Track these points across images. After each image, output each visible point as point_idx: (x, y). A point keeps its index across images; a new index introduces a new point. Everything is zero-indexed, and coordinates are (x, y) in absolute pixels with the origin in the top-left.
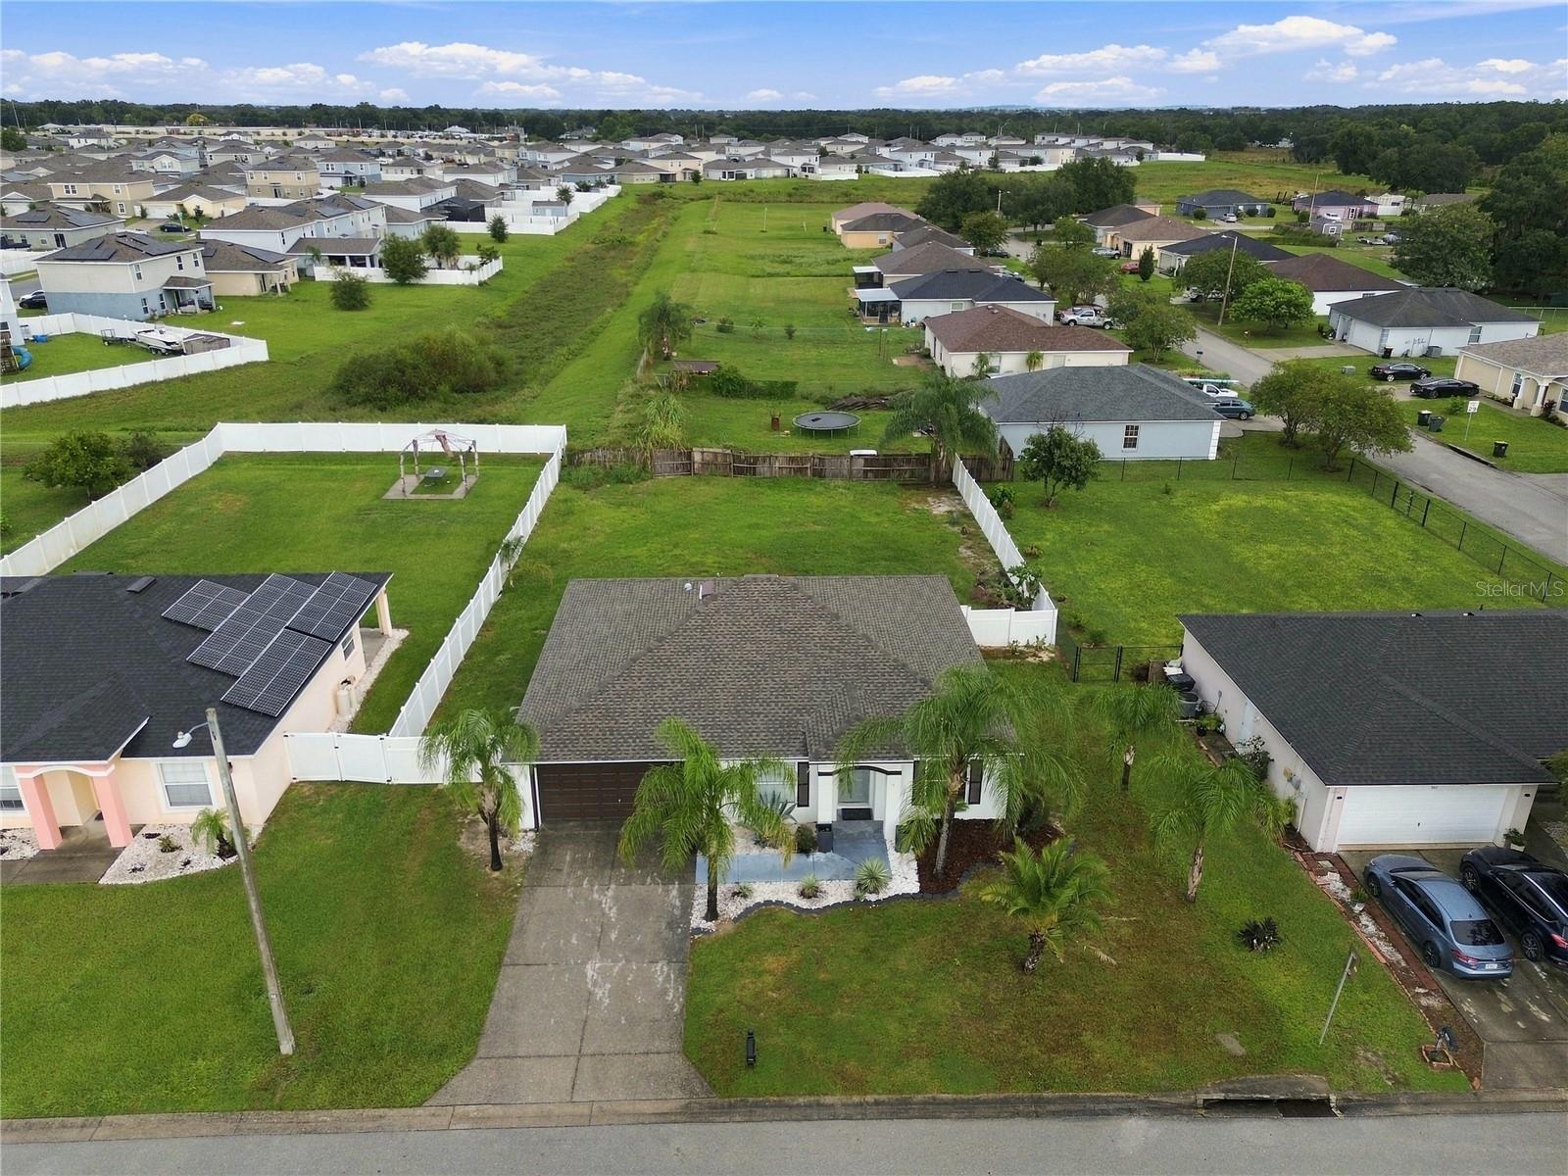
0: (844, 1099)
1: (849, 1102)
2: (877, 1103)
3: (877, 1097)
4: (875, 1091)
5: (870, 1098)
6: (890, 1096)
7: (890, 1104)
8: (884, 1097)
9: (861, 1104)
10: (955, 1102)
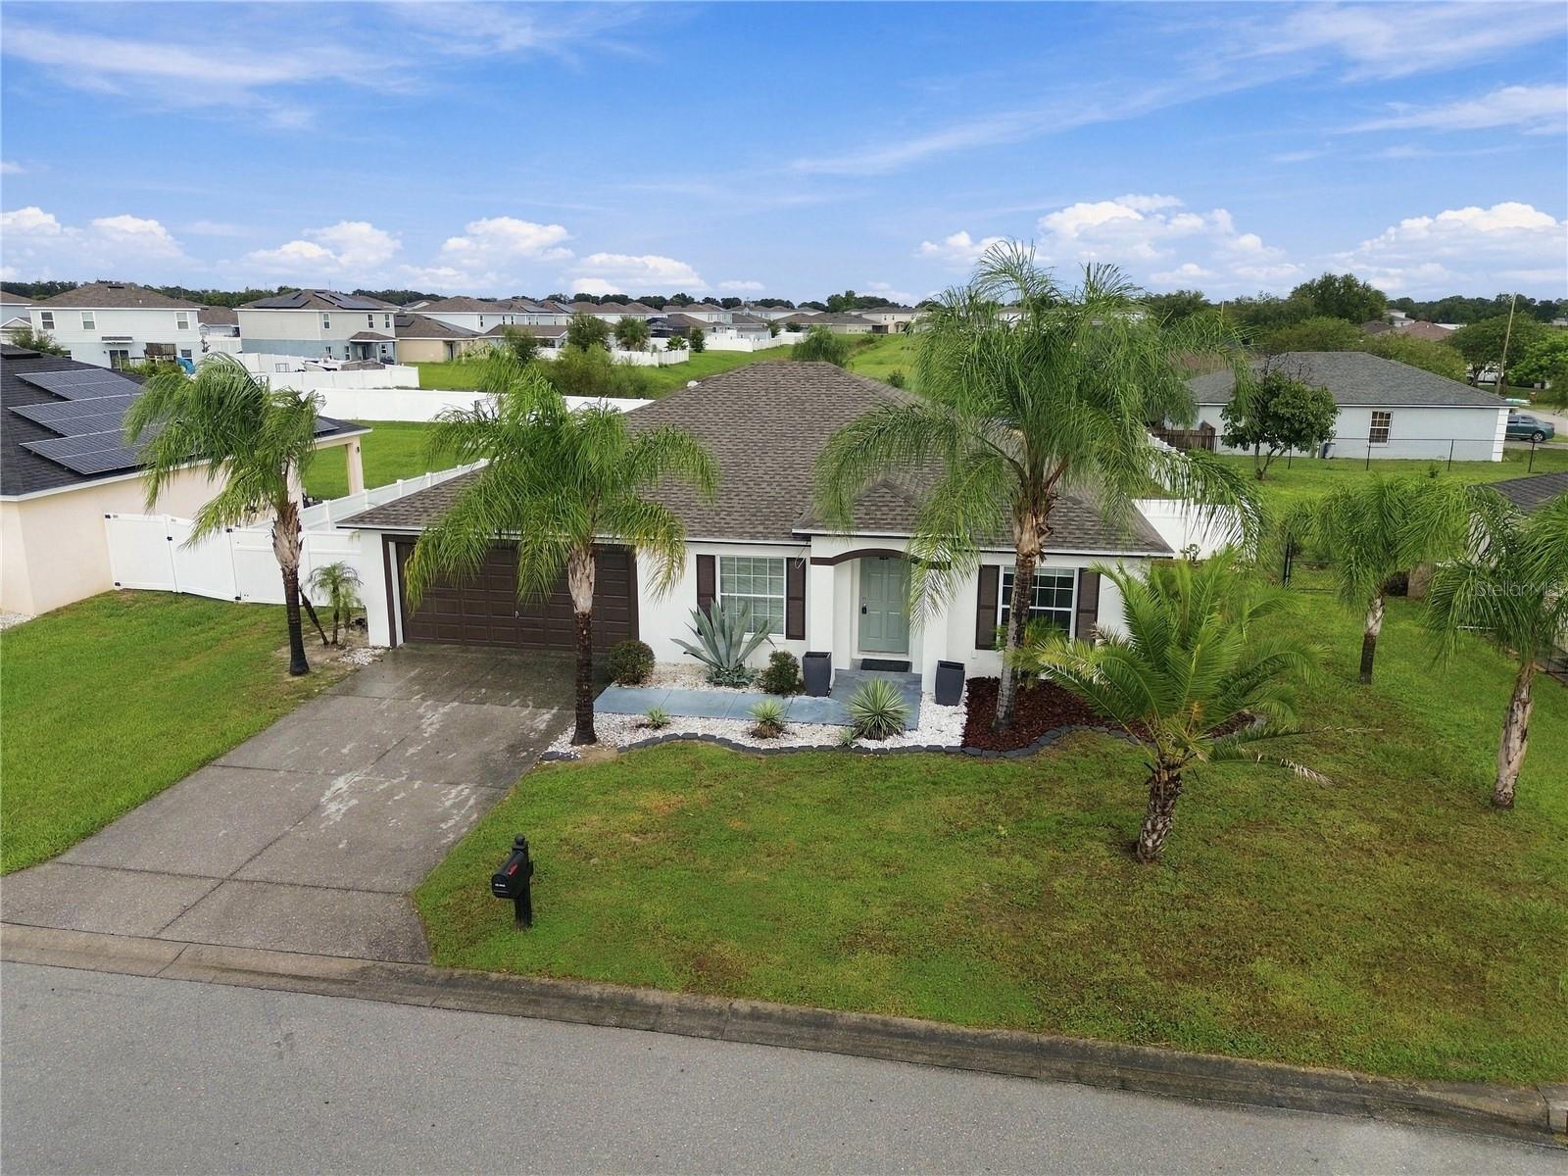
0: (689, 1000)
1: (697, 1005)
2: (755, 1015)
3: (758, 1004)
4: (758, 994)
5: (742, 1005)
6: (788, 1007)
7: (784, 1020)
8: (771, 1007)
9: (721, 1013)
10: (931, 1036)
